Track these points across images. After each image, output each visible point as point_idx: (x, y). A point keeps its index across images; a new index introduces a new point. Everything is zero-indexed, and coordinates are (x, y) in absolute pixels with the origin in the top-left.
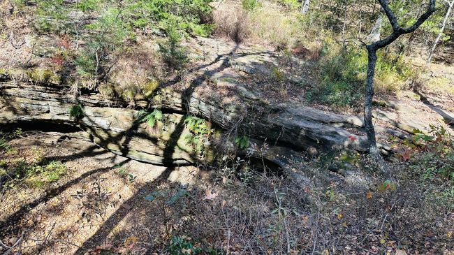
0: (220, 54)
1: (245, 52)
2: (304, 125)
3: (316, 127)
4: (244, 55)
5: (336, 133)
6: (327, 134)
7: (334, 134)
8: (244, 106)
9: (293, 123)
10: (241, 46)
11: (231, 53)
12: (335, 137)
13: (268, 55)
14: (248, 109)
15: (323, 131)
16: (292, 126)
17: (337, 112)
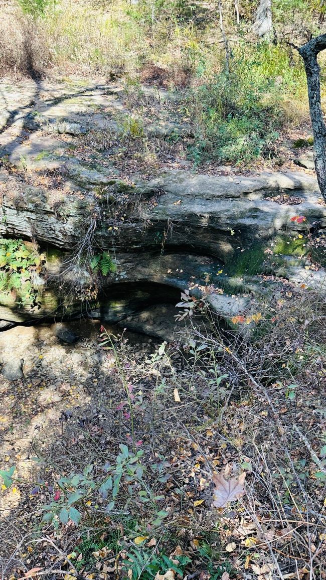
0: (12, 109)
1: (57, 95)
2: (204, 209)
3: (223, 208)
4: (57, 101)
5: (256, 210)
6: (242, 215)
7: (254, 212)
8: (90, 200)
9: (183, 211)
10: (46, 84)
11: (32, 104)
12: (256, 217)
13: (98, 92)
14: (100, 204)
15: (236, 211)
16: (183, 216)
17: (248, 173)
